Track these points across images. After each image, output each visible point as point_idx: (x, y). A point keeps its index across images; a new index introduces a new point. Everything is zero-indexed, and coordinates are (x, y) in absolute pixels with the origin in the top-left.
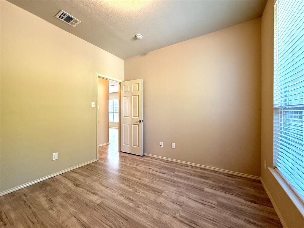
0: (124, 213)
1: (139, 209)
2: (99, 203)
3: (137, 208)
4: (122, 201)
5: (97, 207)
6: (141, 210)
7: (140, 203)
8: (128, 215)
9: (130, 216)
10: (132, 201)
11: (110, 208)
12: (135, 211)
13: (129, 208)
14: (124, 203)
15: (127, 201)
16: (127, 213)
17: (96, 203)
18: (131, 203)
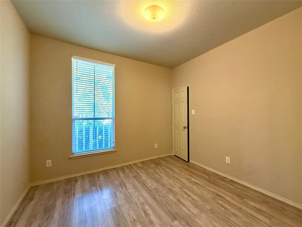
0: (154, 202)
1: (143, 201)
2: (175, 221)
3: (144, 202)
4: (153, 215)
5: (177, 217)
6: (142, 200)
7: (139, 206)
8: (153, 201)
9: (152, 199)
10: (145, 210)
11: (164, 211)
12: (146, 201)
13: (150, 205)
14: (153, 211)
15: (148, 211)
16: (153, 202)
17: (179, 221)
18: (146, 208)
